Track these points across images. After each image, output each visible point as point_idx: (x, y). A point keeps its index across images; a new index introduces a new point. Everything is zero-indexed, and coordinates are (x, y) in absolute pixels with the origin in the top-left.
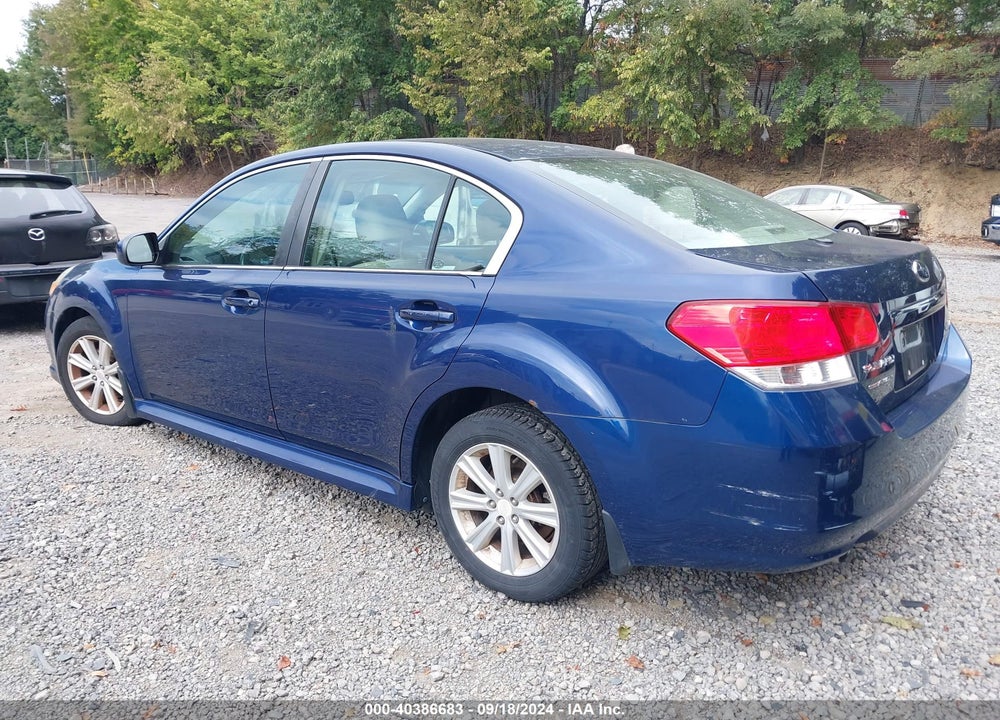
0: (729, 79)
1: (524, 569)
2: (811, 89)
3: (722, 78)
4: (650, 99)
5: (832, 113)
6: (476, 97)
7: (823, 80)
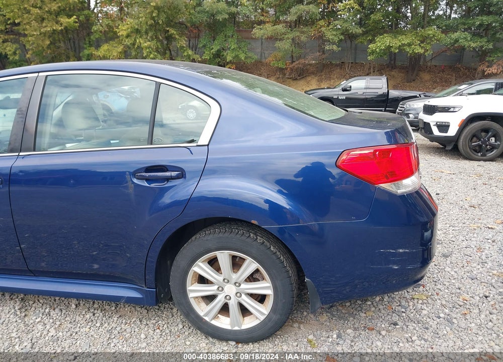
0: (177, 37)
1: (248, 323)
2: (216, 42)
3: (174, 36)
4: (138, 46)
5: (227, 54)
6: (33, 44)
7: (220, 38)
